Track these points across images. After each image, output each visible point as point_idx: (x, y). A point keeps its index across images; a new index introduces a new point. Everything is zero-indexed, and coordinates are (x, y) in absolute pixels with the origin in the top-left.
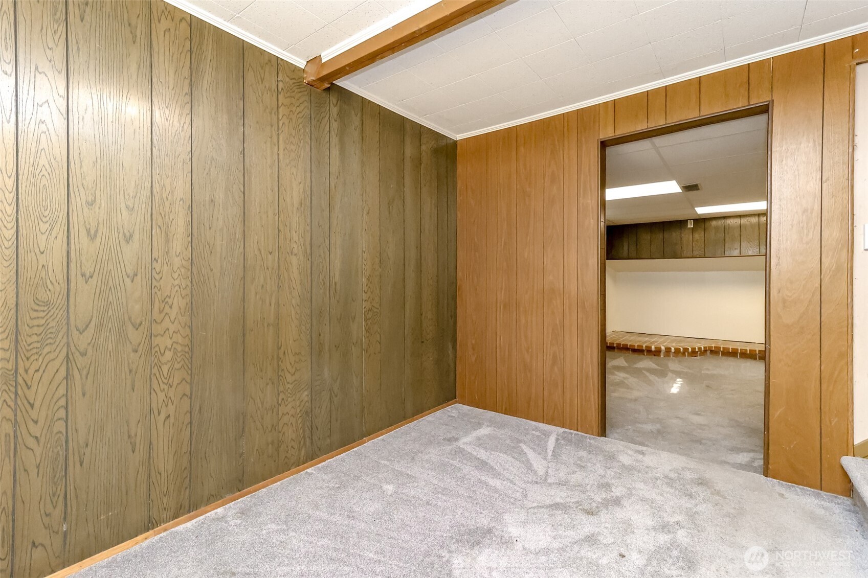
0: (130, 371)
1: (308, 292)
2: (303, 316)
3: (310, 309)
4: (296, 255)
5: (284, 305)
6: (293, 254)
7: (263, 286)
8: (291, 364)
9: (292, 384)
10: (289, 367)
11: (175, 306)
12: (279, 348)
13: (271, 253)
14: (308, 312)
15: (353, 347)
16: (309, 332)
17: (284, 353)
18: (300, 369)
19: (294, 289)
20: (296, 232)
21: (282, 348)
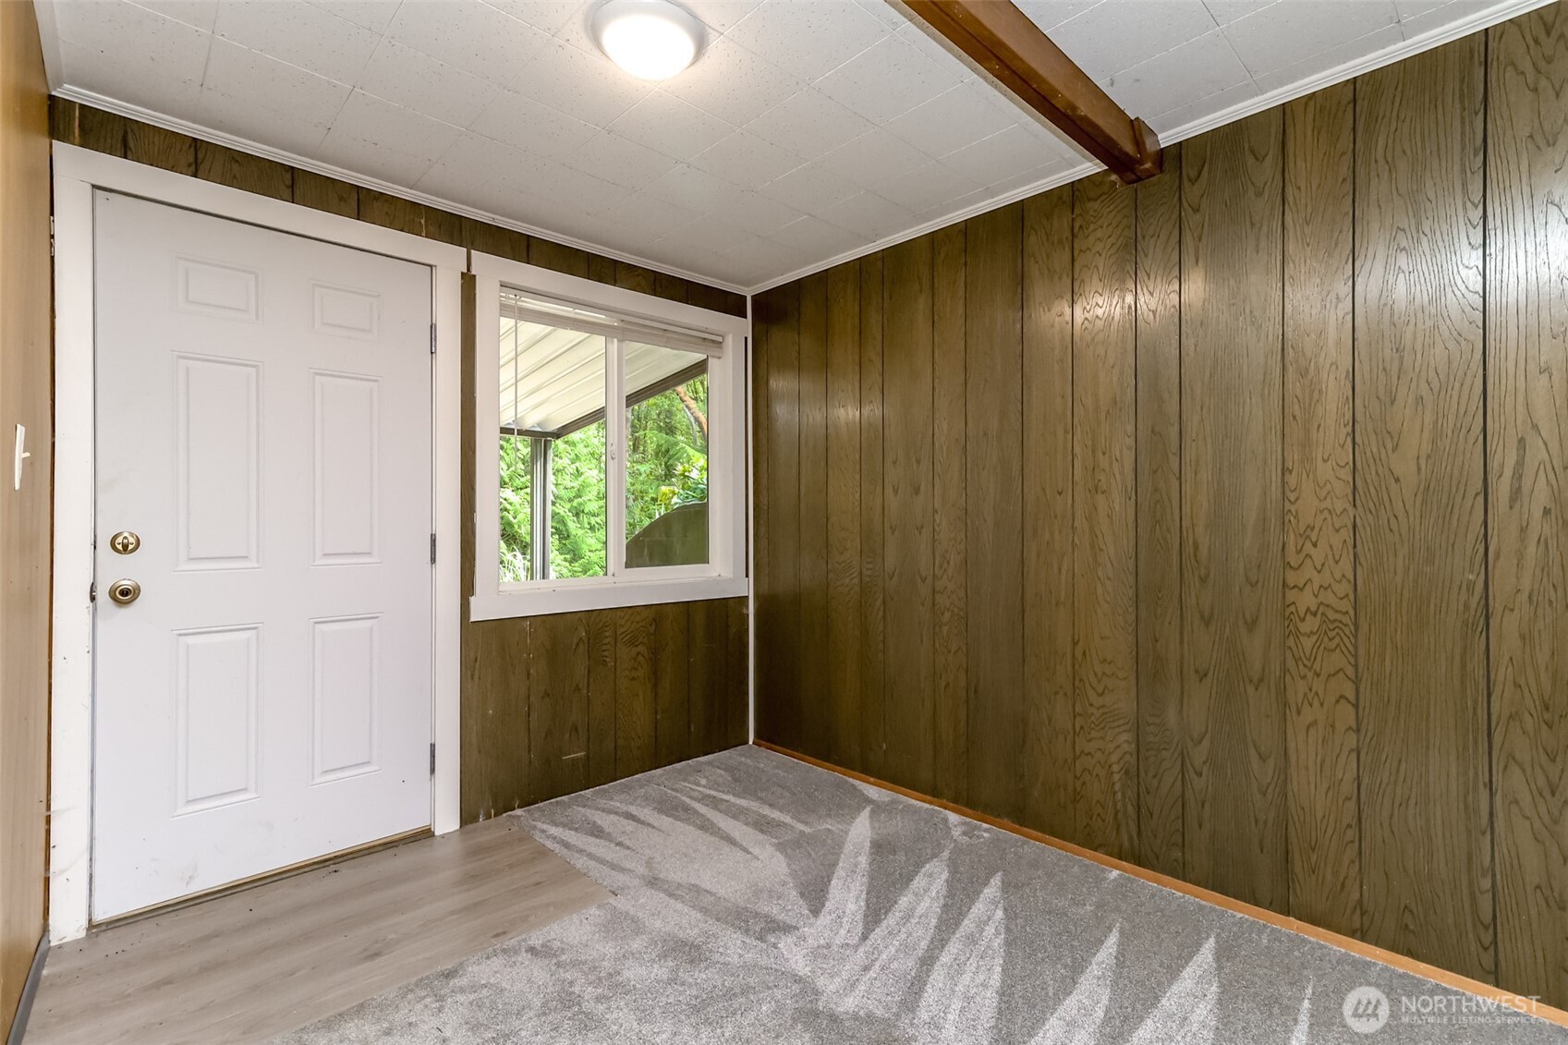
0: (920, 624)
1: (1130, 558)
2: (1119, 598)
3: (1134, 588)
4: (1103, 493)
5: (1083, 575)
6: (1099, 492)
7: (1048, 544)
8: (1096, 675)
9: (1098, 709)
10: (1094, 681)
11: (952, 563)
12: (1075, 643)
13: (1060, 493)
14: (1131, 592)
15: (1251, 690)
16: (1131, 629)
17: (1084, 654)
18: (1113, 690)
19: (1101, 550)
20: (1104, 454)
21: (1081, 643)
